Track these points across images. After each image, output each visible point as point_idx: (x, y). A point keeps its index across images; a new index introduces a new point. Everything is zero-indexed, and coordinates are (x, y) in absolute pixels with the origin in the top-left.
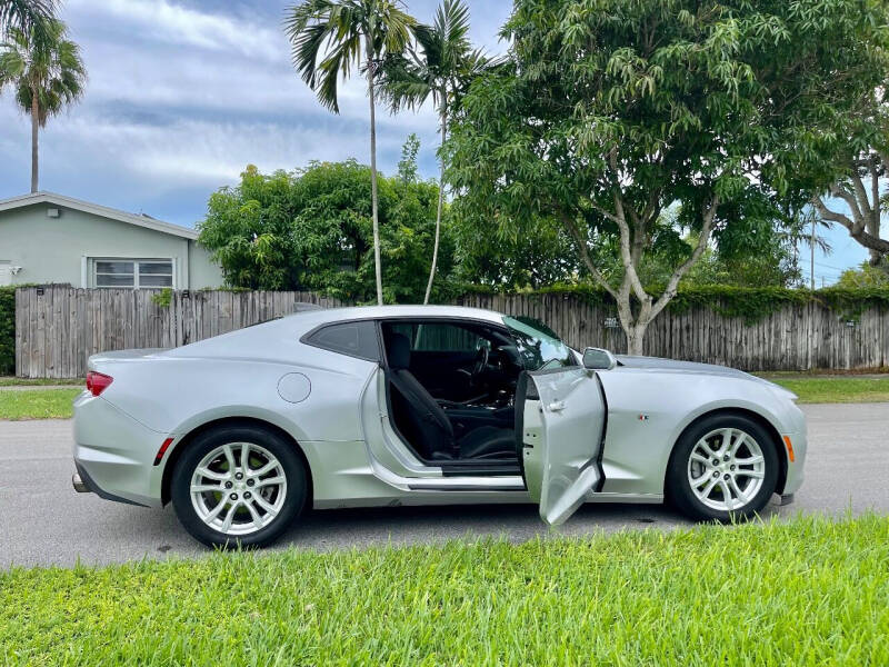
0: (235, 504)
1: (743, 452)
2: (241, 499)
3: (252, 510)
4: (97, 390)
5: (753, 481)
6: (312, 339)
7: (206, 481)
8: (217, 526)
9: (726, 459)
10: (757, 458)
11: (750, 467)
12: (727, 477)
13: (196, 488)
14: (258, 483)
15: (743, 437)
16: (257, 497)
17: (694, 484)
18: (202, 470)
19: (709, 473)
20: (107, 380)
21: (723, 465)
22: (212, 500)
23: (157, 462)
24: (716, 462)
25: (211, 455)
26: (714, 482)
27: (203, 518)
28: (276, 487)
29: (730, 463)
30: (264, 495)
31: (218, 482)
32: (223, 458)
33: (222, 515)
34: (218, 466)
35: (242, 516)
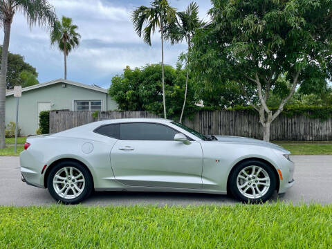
0: (68, 188)
1: (261, 175)
2: (70, 187)
3: (74, 191)
4: (26, 148)
5: (265, 188)
6: (98, 131)
7: (59, 180)
8: (62, 195)
9: (254, 178)
10: (267, 178)
11: (264, 182)
12: (254, 185)
13: (55, 182)
14: (76, 181)
15: (260, 169)
16: (75, 186)
17: (239, 187)
18: (57, 176)
19: (246, 183)
20: (29, 144)
21: (252, 180)
22: (61, 186)
23: (42, 173)
24: (249, 179)
25: (60, 171)
26: (249, 187)
27: (57, 192)
28: (82, 182)
29: (255, 180)
30: (78, 186)
31: (63, 180)
32: (64, 172)
33: (64, 192)
34: (63, 174)
35: (70, 192)
